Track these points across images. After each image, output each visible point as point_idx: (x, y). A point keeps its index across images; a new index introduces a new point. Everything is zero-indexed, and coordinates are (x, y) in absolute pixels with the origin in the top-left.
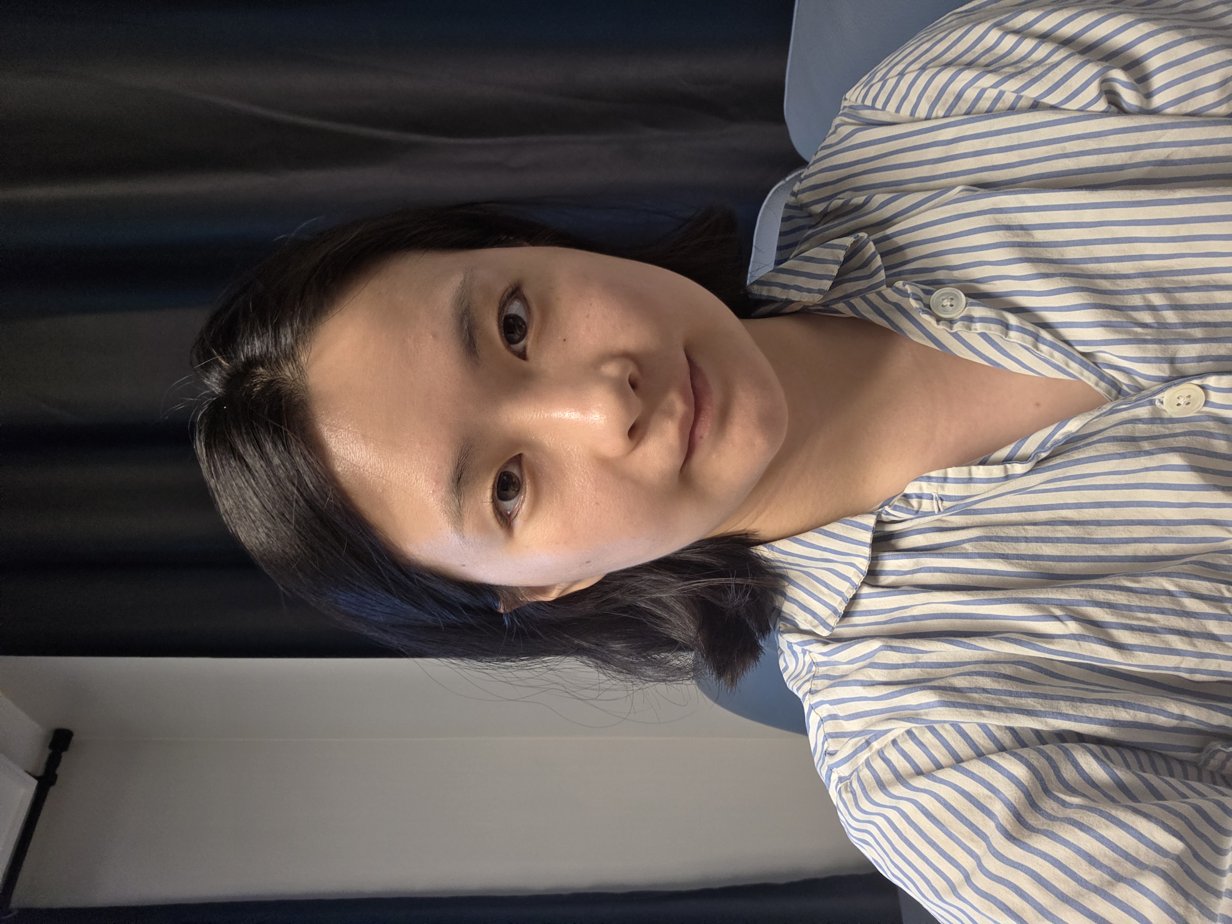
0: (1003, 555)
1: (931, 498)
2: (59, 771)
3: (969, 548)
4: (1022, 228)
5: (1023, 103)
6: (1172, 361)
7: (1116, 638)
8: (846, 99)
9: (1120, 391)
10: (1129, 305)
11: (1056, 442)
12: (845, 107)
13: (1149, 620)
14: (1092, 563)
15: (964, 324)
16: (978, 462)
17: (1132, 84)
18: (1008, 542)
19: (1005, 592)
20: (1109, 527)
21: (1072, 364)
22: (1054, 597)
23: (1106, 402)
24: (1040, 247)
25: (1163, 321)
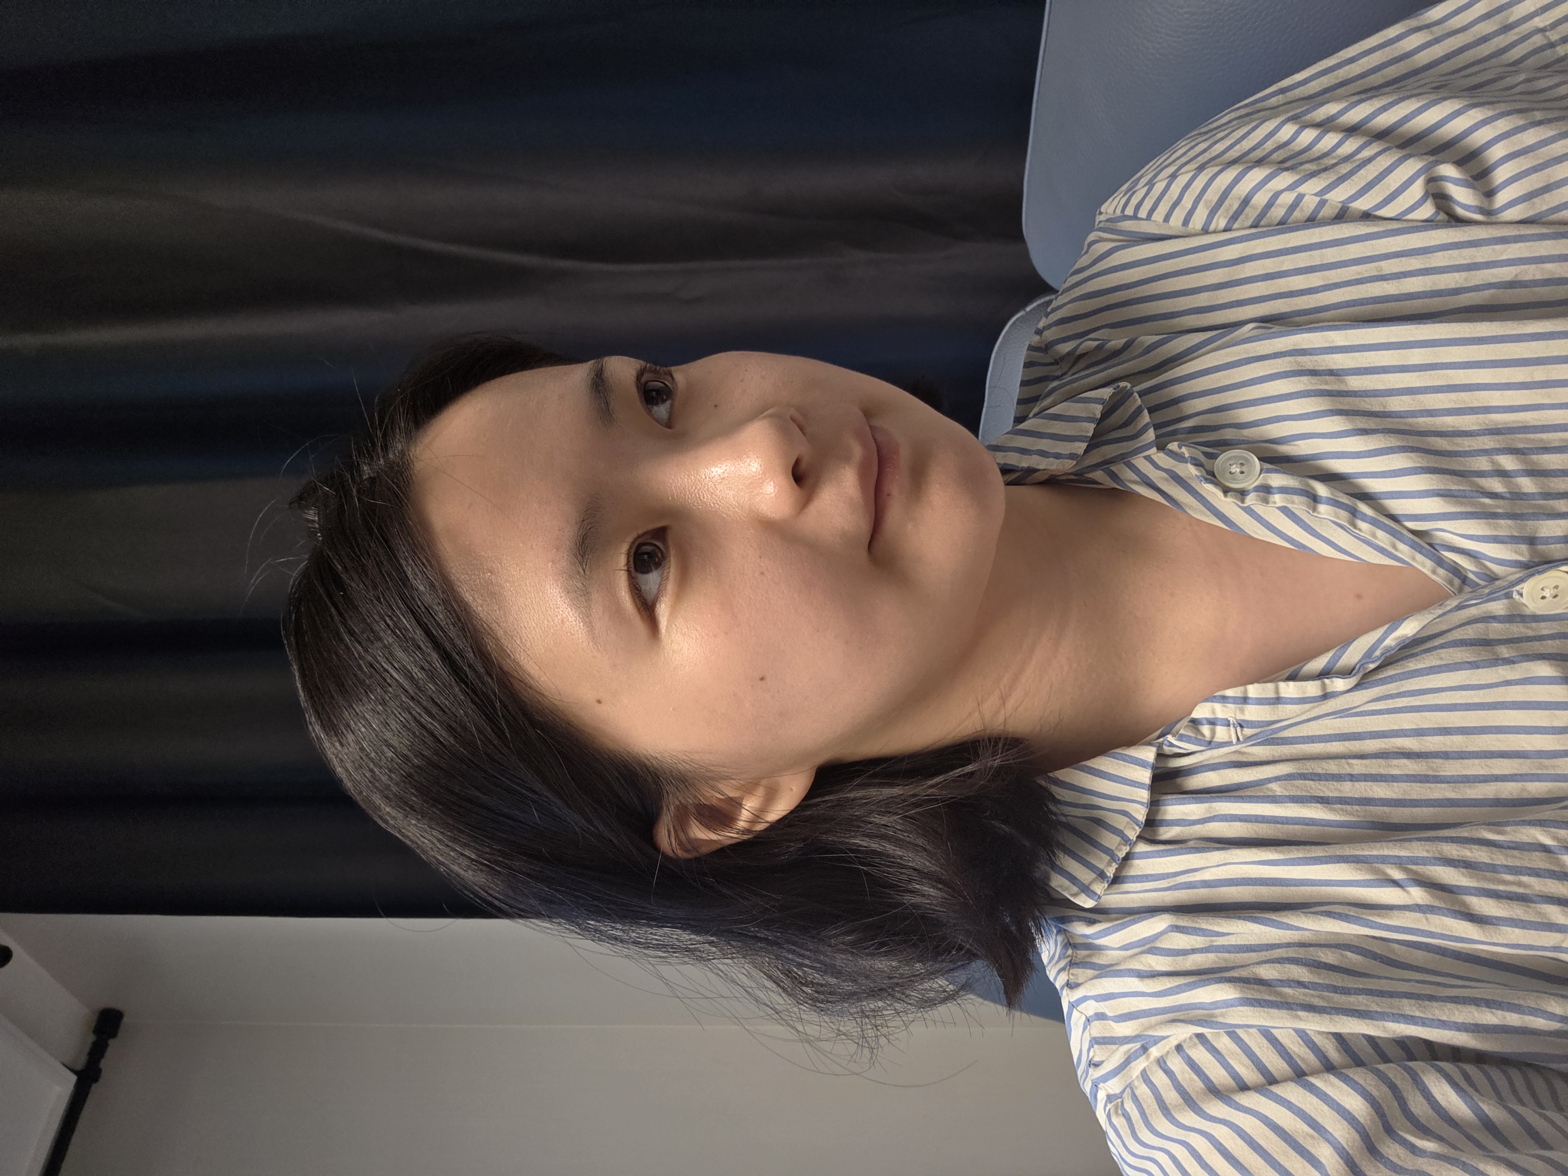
0: (1322, 798)
1: (1227, 724)
3: (1276, 788)
4: (1331, 373)
5: (1327, 212)
6: (1532, 541)
7: (1477, 908)
8: (1101, 213)
9: (1464, 580)
10: (1472, 469)
11: (1388, 649)
12: (1100, 222)
13: (1520, 884)
14: (1439, 809)
15: (1259, 496)
16: (1287, 675)
17: (1467, 180)
18: (1327, 780)
19: (1326, 847)
20: (1461, 761)
21: (1401, 546)
22: (1391, 853)
23: (1448, 597)
24: (1356, 396)
25: (1517, 491)
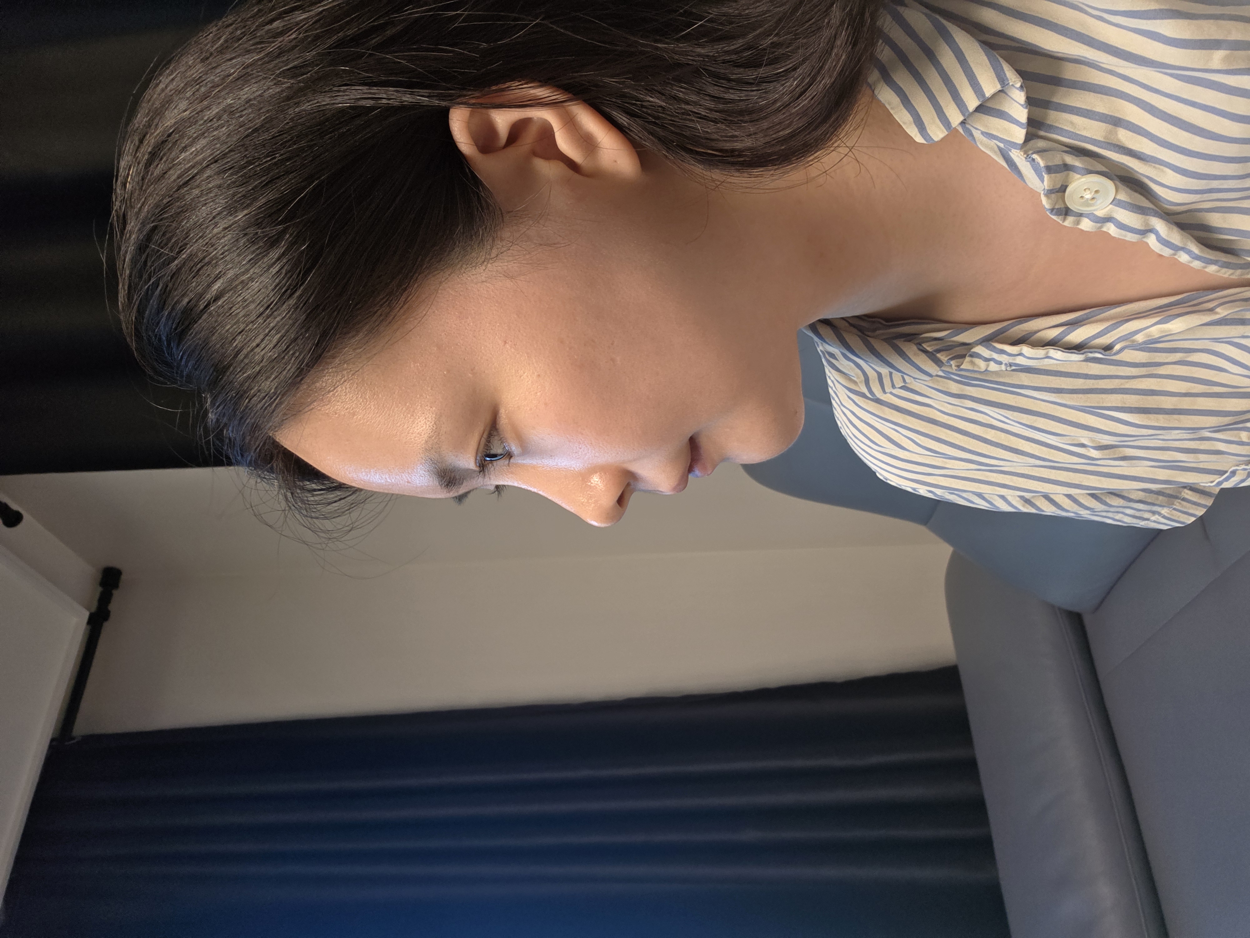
2: (112, 607)
